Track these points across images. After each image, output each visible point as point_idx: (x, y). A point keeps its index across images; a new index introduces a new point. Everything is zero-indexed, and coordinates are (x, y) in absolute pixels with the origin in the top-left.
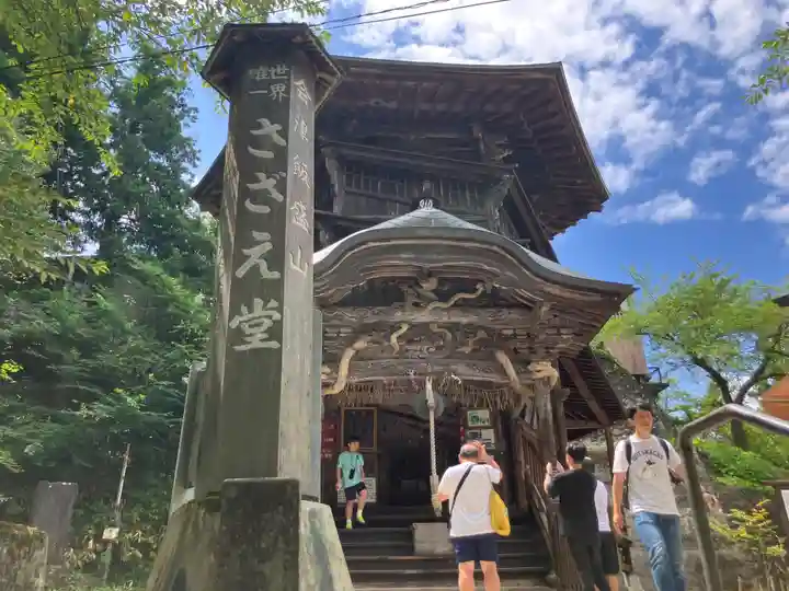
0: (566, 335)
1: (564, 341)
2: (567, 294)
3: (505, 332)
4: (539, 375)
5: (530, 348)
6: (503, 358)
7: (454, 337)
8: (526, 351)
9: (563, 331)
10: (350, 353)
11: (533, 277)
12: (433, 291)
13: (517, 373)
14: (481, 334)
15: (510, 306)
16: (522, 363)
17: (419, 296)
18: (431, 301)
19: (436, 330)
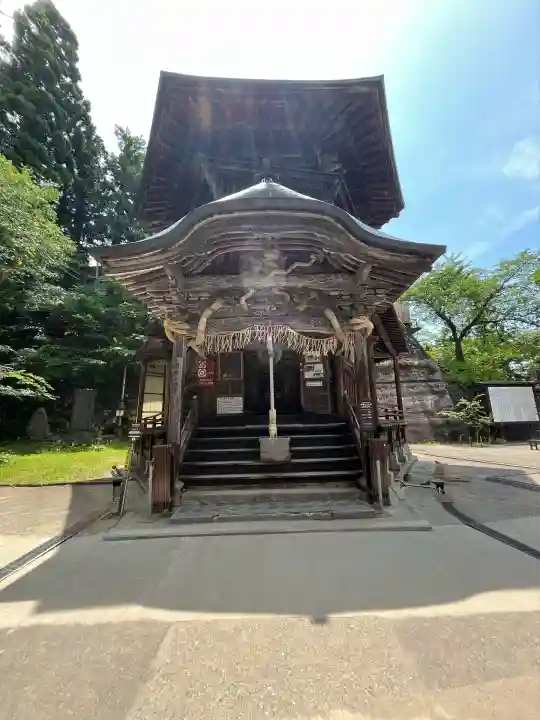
0: (381, 294)
1: (380, 299)
2: (386, 256)
3: (332, 293)
4: (357, 328)
5: (352, 306)
6: (330, 314)
7: (292, 299)
8: (347, 308)
9: (378, 291)
10: (208, 313)
11: (358, 242)
12: (275, 261)
13: (341, 327)
14: (314, 295)
15: (336, 272)
16: (345, 318)
17: (263, 265)
18: (273, 269)
19: (277, 293)
